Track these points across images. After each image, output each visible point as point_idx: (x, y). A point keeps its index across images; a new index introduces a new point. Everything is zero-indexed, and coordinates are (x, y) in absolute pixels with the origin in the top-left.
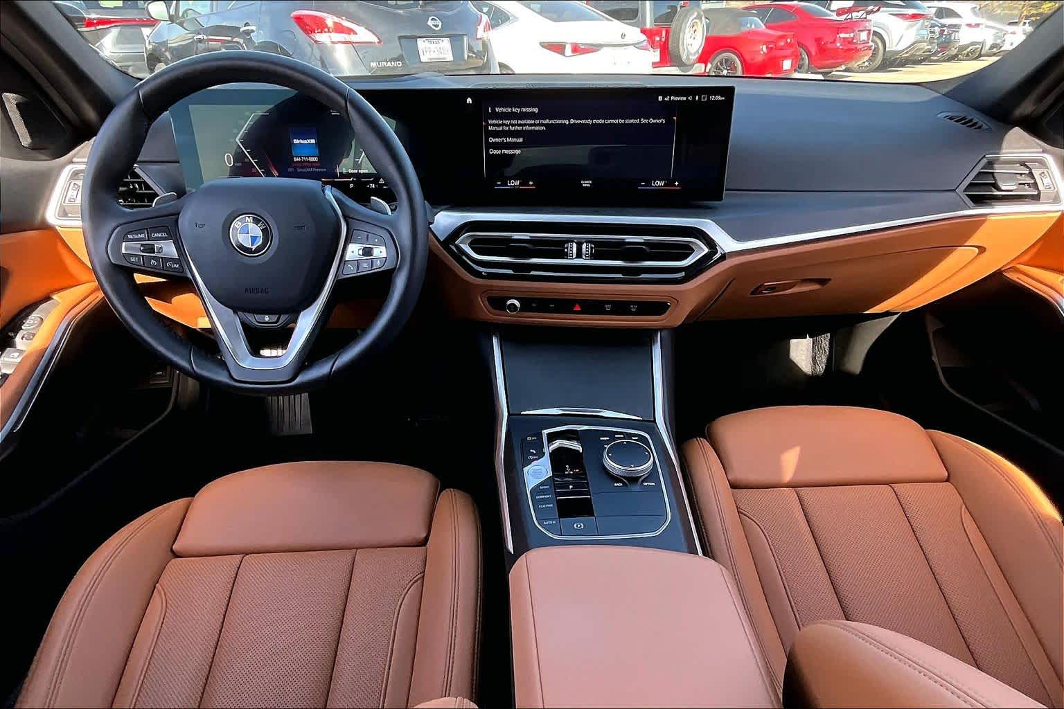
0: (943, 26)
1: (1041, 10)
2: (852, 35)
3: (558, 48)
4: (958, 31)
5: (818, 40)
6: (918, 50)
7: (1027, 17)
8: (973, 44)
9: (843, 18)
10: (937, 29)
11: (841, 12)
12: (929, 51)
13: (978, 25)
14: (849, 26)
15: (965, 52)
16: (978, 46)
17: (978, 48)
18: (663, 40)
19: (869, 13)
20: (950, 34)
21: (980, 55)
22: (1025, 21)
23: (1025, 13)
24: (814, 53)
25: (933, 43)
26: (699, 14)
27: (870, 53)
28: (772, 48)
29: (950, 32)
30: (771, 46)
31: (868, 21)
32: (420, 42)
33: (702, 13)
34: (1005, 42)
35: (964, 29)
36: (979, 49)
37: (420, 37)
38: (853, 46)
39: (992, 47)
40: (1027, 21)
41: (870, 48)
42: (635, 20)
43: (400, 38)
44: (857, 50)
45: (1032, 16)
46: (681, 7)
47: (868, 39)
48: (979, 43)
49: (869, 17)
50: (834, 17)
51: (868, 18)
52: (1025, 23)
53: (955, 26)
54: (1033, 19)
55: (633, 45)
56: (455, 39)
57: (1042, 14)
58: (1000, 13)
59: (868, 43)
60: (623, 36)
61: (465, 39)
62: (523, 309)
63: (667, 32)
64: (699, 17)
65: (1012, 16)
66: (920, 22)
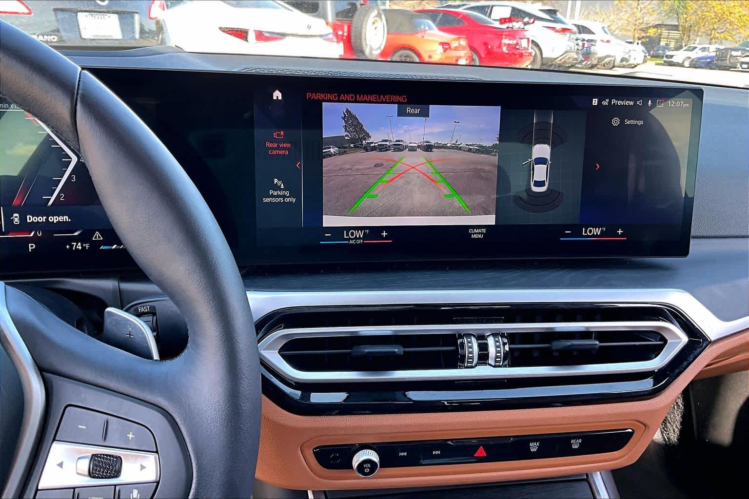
0: (584, 40)
1: (648, 34)
2: (515, 42)
3: (241, 34)
4: (595, 45)
5: (486, 44)
6: (569, 58)
7: (639, 39)
8: (608, 56)
9: (504, 26)
10: (580, 43)
11: (503, 21)
12: (576, 59)
13: (608, 41)
14: (512, 34)
15: (603, 63)
16: (611, 59)
17: (612, 60)
18: (346, 34)
19: (525, 24)
20: (590, 47)
21: (614, 67)
22: (638, 41)
23: (637, 35)
24: (483, 55)
25: (579, 53)
26: (379, 13)
27: (532, 58)
28: (446, 48)
29: (590, 45)
30: (446, 47)
31: (526, 30)
32: (80, 15)
33: (381, 12)
34: (631, 57)
35: (598, 43)
36: (612, 62)
37: (82, 11)
38: (516, 52)
39: (622, 61)
40: (640, 42)
41: (530, 54)
42: (317, 13)
43: (56, 10)
44: (521, 55)
45: (643, 37)
46: (361, 5)
47: (528, 46)
48: (612, 57)
49: (527, 27)
50: (497, 25)
51: (525, 29)
52: (638, 44)
53: (592, 41)
54: (644, 40)
55: (321, 36)
56: (125, 16)
57: (649, 37)
58: (618, 34)
59: (528, 49)
60: (309, 27)
61: (137, 17)
62: (385, 463)
63: (349, 28)
64: (379, 15)
65: (629, 37)
66: (568, 34)
